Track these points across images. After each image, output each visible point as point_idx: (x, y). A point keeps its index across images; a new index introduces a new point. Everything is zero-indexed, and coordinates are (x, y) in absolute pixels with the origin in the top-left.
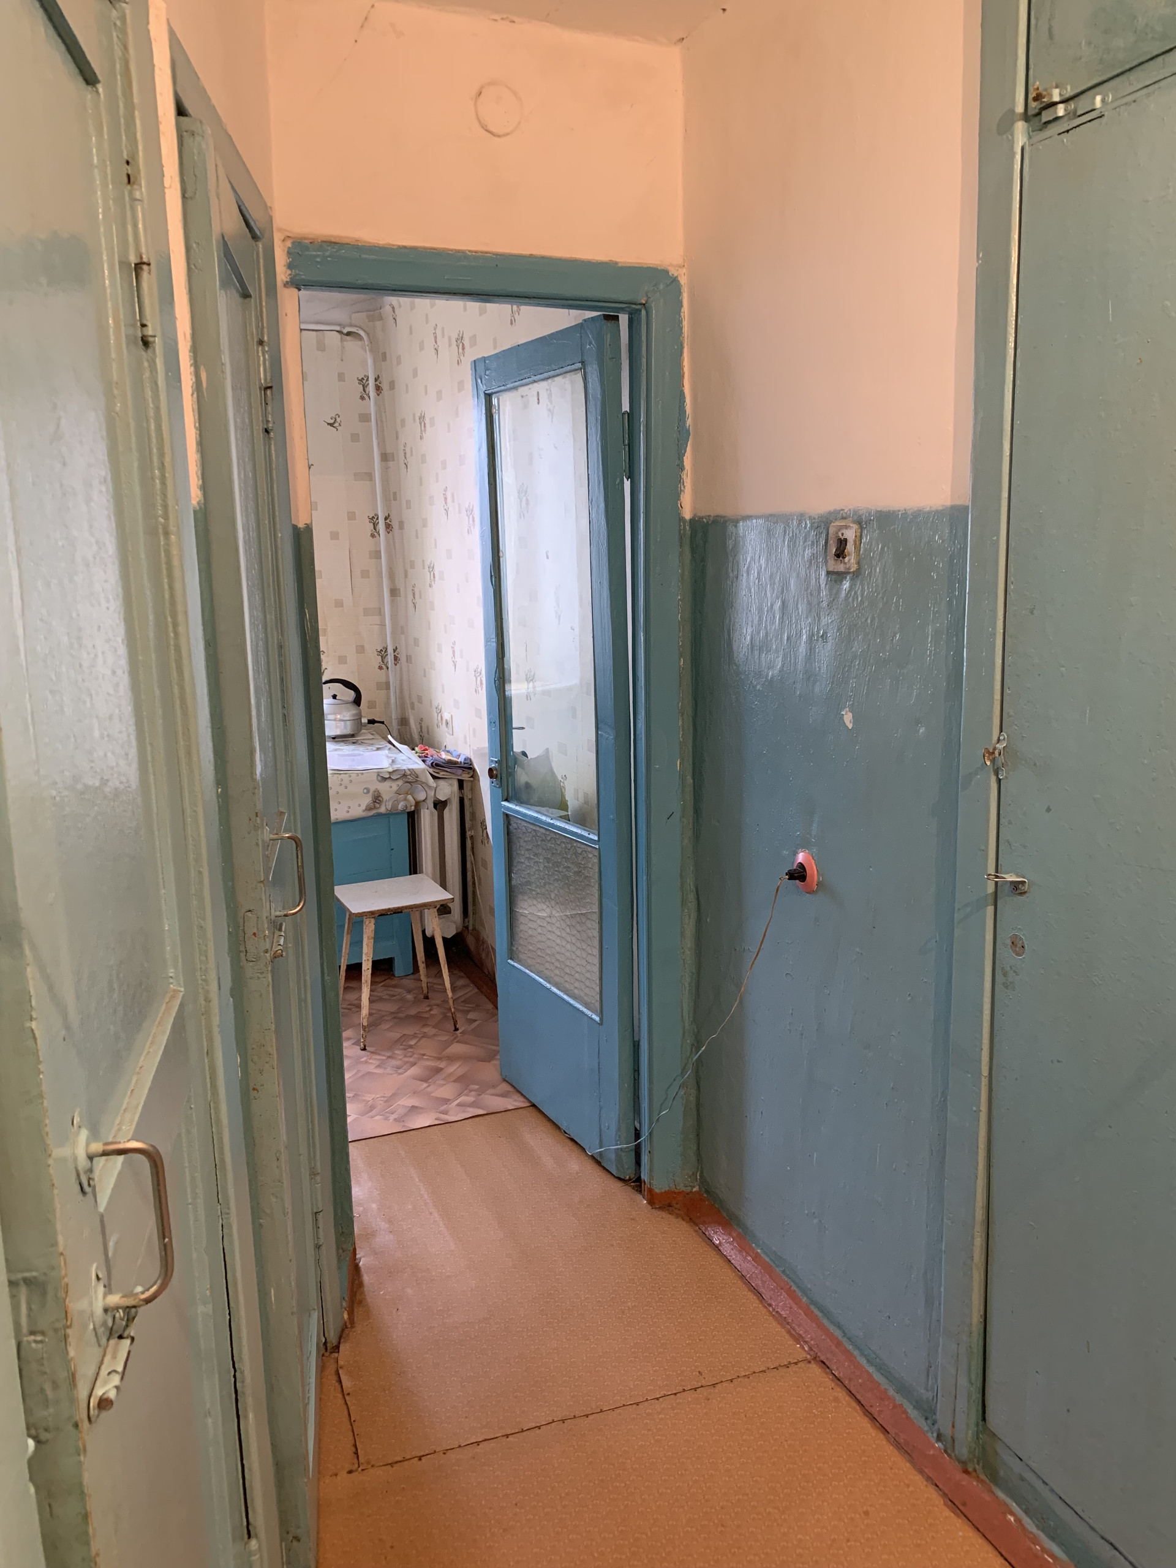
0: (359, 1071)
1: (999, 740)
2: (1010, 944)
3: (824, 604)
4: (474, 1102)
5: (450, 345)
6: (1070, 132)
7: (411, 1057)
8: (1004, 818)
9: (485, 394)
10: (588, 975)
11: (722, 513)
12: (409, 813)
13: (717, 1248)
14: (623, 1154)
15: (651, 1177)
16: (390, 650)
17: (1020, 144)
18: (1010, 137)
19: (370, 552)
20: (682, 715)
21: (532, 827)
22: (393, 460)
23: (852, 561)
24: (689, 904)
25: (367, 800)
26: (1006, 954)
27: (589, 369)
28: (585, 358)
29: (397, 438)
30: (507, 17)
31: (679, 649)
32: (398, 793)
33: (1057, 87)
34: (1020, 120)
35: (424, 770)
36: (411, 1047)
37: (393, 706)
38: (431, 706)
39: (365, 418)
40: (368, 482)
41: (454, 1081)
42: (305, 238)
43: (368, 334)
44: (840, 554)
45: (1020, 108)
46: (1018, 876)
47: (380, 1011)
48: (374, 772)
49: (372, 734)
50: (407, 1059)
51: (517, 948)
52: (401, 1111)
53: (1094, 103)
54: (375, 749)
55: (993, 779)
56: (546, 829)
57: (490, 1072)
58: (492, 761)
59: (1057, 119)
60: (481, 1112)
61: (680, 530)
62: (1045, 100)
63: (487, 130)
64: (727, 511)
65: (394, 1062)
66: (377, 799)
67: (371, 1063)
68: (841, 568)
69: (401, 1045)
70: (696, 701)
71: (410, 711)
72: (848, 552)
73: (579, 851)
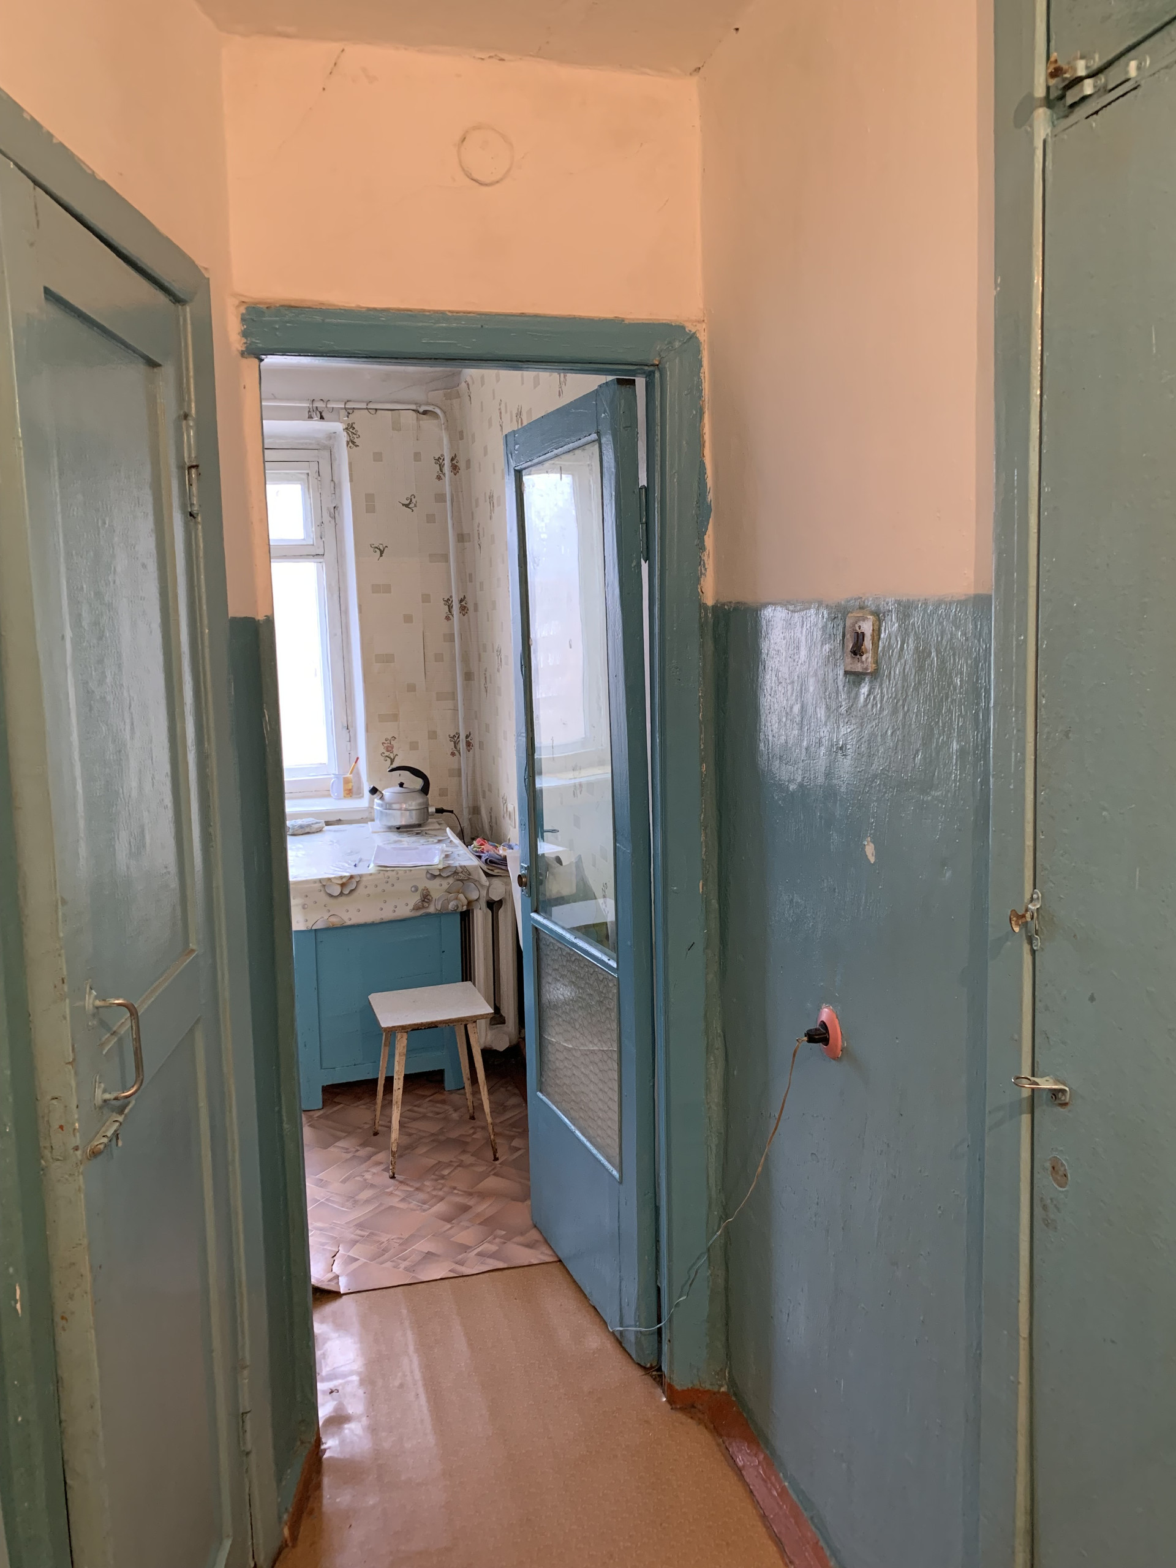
0: (381, 1204)
1: (1032, 900)
2: (1050, 1169)
3: (843, 710)
4: (497, 1251)
5: (511, 421)
6: (1100, 113)
7: (441, 1189)
8: (1040, 1001)
9: (515, 470)
10: (609, 1123)
11: (740, 599)
12: (462, 913)
13: (739, 1471)
14: (643, 1338)
15: (671, 1371)
16: (462, 737)
17: (1043, 137)
18: (1029, 129)
19: (444, 635)
20: (706, 828)
21: (558, 944)
22: (470, 541)
23: (870, 660)
24: (716, 1051)
25: (416, 898)
26: (1045, 1180)
27: (603, 440)
28: (600, 428)
29: (473, 519)
30: (496, 55)
31: (701, 754)
32: (448, 892)
33: (1082, 58)
34: (1041, 106)
35: (475, 867)
36: (443, 1177)
37: (464, 793)
38: (498, 796)
39: (440, 498)
40: (444, 564)
41: (480, 1224)
42: (260, 303)
43: (445, 413)
44: (857, 651)
45: (1040, 92)
46: (1057, 1081)
47: (420, 1131)
48: (423, 869)
49: (439, 824)
50: (434, 1193)
51: (546, 1080)
52: (416, 1258)
53: (1127, 72)
54: (436, 841)
55: (1026, 948)
56: (570, 948)
57: (519, 1214)
58: (522, 867)
59: (1084, 98)
60: (501, 1265)
61: (700, 618)
62: (1067, 75)
63: (472, 179)
64: (748, 599)
65: (422, 1196)
66: (426, 898)
67: (397, 1195)
68: (859, 667)
69: (433, 1174)
70: (720, 813)
71: (481, 799)
72: (866, 649)
73: (601, 977)
